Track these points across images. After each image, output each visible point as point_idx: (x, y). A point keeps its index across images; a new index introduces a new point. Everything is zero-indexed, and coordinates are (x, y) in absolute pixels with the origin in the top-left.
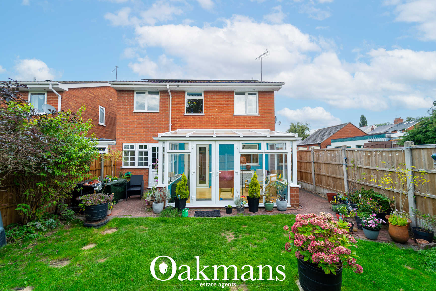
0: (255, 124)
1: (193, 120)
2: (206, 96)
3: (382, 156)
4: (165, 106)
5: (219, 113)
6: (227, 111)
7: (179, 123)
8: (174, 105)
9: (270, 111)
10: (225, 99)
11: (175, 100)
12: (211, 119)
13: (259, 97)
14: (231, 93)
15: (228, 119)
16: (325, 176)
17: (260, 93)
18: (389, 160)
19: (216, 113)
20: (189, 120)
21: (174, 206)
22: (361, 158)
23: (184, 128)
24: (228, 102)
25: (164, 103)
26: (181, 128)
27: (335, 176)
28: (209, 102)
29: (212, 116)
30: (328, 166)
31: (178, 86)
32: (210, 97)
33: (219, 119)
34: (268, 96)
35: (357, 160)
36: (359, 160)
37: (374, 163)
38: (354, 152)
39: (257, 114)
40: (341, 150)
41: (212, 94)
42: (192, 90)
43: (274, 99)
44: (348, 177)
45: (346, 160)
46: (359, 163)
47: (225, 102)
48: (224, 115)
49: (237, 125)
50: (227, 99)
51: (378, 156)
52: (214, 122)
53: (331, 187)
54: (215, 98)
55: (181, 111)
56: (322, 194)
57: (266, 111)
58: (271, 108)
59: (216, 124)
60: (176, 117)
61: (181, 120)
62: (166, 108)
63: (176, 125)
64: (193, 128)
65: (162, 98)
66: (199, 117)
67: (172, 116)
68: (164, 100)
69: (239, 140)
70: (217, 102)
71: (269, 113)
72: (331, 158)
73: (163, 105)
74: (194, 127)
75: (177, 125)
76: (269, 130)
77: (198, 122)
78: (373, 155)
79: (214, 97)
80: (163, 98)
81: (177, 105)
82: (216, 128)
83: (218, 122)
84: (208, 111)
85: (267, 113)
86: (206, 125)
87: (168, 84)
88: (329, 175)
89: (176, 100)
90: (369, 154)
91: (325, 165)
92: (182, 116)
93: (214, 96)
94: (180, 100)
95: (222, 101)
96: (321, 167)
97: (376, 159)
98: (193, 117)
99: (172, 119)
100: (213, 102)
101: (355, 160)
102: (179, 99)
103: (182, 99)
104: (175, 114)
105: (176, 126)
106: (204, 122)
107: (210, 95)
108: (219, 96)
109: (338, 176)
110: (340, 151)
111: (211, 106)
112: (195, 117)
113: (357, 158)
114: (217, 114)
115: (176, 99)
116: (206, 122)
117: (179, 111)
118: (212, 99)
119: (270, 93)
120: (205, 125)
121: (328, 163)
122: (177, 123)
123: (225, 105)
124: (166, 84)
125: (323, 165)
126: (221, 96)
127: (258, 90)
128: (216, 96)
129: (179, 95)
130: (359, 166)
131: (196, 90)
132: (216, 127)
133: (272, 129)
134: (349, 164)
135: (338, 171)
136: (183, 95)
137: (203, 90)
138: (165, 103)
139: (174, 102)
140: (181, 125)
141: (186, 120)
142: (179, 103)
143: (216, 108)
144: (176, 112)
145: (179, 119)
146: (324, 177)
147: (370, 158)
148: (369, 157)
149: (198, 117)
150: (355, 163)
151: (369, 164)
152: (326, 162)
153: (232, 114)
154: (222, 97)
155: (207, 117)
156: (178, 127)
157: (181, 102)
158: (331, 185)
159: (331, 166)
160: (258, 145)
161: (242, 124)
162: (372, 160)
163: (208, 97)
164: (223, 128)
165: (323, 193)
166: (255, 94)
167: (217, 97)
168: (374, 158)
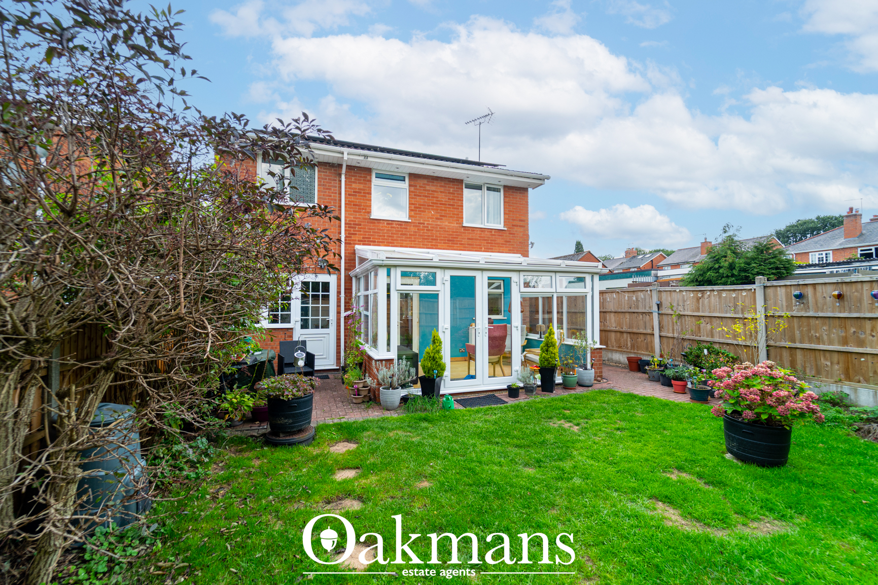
0: (498, 244)
1: (388, 230)
2: (412, 183)
3: (720, 297)
4: (331, 196)
5: (437, 219)
6: (451, 217)
7: (361, 235)
8: (349, 195)
9: (522, 223)
10: (449, 193)
11: (351, 185)
12: (423, 230)
13: (505, 197)
14: (458, 183)
15: (453, 232)
16: (616, 332)
17: (507, 189)
18: (730, 302)
19: (431, 218)
20: (380, 230)
21: (420, 393)
22: (684, 301)
23: (370, 245)
24: (453, 199)
25: (327, 189)
26: (364, 244)
27: (635, 330)
28: (419, 196)
29: (424, 224)
30: (621, 316)
31: (366, 156)
32: (420, 187)
33: (437, 231)
34: (518, 195)
35: (678, 305)
36: (681, 304)
37: (707, 308)
38: (673, 293)
39: (501, 226)
40: (651, 290)
41: (425, 181)
42: (388, 169)
43: (527, 202)
44: (660, 330)
45: (659, 306)
46: (681, 308)
47: (449, 199)
48: (447, 224)
49: (468, 244)
50: (452, 193)
51: (713, 298)
52: (429, 236)
53: (627, 348)
54: (429, 191)
55: (363, 209)
56: (608, 360)
57: (516, 223)
58: (523, 218)
59: (432, 239)
60: (353, 221)
61: (365, 228)
62: (332, 199)
63: (353, 237)
64: (389, 246)
65: (322, 179)
66: (401, 225)
67: (345, 217)
68: (327, 182)
69: (519, 271)
70: (434, 197)
71: (520, 226)
72: (628, 304)
73: (325, 192)
74: (391, 243)
75: (357, 238)
76: (520, 255)
77: (397, 234)
78: (706, 296)
79: (428, 188)
80: (326, 179)
81: (356, 195)
82: (432, 248)
83: (436, 236)
84: (417, 214)
85: (517, 226)
86: (414, 241)
87: (346, 150)
88: (624, 329)
89: (354, 186)
90: (700, 295)
91: (616, 314)
92: (365, 219)
93: (428, 185)
94: (361, 186)
95: (443, 198)
96: (608, 318)
97: (709, 302)
98: (387, 224)
99: (345, 224)
100: (426, 196)
101: (675, 304)
102: (359, 183)
103: (366, 184)
104: (351, 214)
105: (353, 240)
106: (410, 235)
107: (421, 182)
108: (437, 186)
109: (642, 331)
110: (649, 292)
111: (423, 205)
112: (392, 224)
113: (678, 301)
114: (434, 221)
115: (354, 182)
116: (413, 235)
117: (359, 209)
118: (425, 190)
119: (523, 190)
120: (411, 241)
121: (623, 311)
122: (356, 234)
123: (449, 205)
124: (342, 149)
125: (612, 315)
126: (441, 186)
127: (503, 183)
128: (433, 185)
129: (361, 177)
130: (682, 313)
131: (396, 170)
132: (432, 245)
133: (525, 254)
134: (664, 311)
135: (641, 323)
136: (368, 177)
137: (408, 172)
138: (330, 189)
139: (350, 188)
140: (363, 238)
141: (374, 229)
142: (360, 193)
143: (432, 209)
144: (354, 211)
145: (360, 225)
146: (613, 335)
147: (701, 300)
148: (698, 299)
149: (399, 225)
150: (674, 309)
151: (698, 310)
152: (619, 310)
153: (460, 224)
154: (442, 189)
155: (416, 226)
156: (359, 241)
157: (364, 190)
158: (627, 345)
159: (627, 316)
160: (502, 282)
161: (478, 242)
162: (703, 303)
163: (416, 186)
164: (444, 249)
165: (612, 359)
166: (498, 190)
167: (433, 188)
168: (706, 301)
